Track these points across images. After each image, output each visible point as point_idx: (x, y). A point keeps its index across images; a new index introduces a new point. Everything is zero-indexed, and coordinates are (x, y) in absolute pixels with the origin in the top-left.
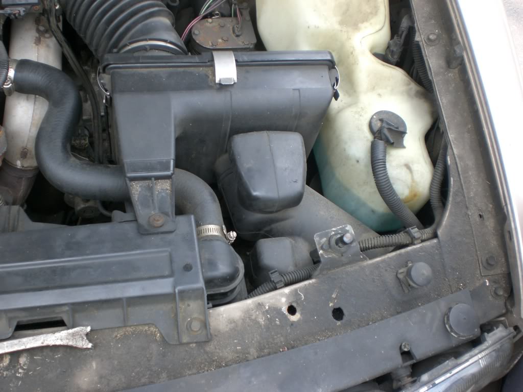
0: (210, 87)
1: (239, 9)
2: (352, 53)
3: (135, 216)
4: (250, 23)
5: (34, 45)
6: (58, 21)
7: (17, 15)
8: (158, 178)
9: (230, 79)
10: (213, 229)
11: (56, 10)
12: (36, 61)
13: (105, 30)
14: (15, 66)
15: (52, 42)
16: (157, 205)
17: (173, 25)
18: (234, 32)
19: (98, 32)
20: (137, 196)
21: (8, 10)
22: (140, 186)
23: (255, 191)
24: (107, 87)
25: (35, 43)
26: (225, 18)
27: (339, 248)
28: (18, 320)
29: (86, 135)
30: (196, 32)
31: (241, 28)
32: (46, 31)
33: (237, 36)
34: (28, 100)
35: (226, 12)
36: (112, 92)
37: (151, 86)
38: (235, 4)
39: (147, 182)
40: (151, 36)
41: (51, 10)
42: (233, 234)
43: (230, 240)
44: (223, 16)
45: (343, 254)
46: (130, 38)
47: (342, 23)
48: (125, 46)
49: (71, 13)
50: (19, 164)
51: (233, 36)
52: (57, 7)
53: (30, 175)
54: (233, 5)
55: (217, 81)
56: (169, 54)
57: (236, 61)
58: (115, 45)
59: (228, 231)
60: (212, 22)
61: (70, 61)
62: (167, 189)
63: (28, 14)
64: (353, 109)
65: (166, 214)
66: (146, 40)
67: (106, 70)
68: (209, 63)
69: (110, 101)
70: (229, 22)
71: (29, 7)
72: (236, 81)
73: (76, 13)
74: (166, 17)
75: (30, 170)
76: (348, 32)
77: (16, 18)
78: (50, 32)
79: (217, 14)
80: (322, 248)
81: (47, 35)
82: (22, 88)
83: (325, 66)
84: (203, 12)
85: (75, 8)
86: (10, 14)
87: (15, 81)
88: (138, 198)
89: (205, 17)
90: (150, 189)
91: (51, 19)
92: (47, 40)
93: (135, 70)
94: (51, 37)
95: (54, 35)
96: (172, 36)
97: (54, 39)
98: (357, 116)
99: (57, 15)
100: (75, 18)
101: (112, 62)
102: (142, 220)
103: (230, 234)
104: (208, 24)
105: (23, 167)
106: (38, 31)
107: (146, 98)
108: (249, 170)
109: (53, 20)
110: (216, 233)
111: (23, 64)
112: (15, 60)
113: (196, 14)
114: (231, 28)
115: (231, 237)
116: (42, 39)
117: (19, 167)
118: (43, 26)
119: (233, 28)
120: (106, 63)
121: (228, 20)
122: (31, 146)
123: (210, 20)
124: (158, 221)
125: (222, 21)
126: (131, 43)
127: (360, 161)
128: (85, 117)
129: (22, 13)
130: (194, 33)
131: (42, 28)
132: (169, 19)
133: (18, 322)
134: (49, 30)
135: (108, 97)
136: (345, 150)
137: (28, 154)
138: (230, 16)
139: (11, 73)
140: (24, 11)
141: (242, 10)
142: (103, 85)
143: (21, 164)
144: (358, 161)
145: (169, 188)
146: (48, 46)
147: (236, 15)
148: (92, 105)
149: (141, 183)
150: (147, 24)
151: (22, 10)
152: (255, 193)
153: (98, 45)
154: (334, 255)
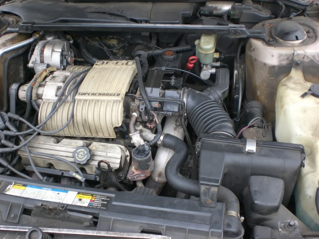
0: (243, 153)
1: (267, 126)
2: (316, 148)
3: (200, 199)
4: (271, 132)
5: (173, 130)
6: (185, 120)
7: (168, 115)
8: (213, 186)
9: (253, 151)
10: (234, 213)
11: (185, 116)
12: (173, 135)
13: (203, 125)
14: (164, 135)
15: (181, 130)
16: (210, 197)
17: (233, 128)
18: (262, 135)
19: (200, 126)
20: (202, 191)
21: (165, 113)
22: (205, 188)
23: (256, 200)
24: (199, 147)
25: (174, 130)
26: (259, 129)
27: (288, 229)
28: (144, 228)
29: (188, 175)
30: (245, 133)
31: (266, 133)
32: (180, 125)
33: (264, 137)
34: (166, 151)
35: (260, 126)
36: (201, 149)
37: (217, 149)
38: (265, 123)
39: (208, 187)
40: (222, 130)
41: (182, 115)
42: (243, 218)
43: (241, 221)
44: (259, 127)
45: (291, 233)
46: (213, 130)
47: (313, 135)
48: (211, 132)
49: (190, 118)
50: (157, 179)
51: (262, 136)
52: (185, 115)
53: (160, 186)
54: (264, 123)
55: (247, 150)
56: (227, 137)
57: (257, 144)
58: (206, 132)
59: (241, 216)
60: (253, 129)
61: (187, 139)
62: (216, 191)
63: (173, 115)
64: (313, 174)
65: (213, 200)
66: (219, 131)
67: (200, 140)
68: (244, 143)
69: (199, 153)
70: (261, 131)
71: (174, 113)
72: (255, 152)
73: (193, 118)
74: (230, 123)
75: (161, 183)
76: (316, 139)
77: (168, 116)
78: (181, 126)
79: (256, 126)
80: (281, 228)
81: (179, 127)
82: (165, 145)
83: (299, 151)
84: (249, 124)
85: (193, 116)
86: (166, 114)
87: (163, 142)
88: (203, 192)
89: (250, 127)
90: (209, 190)
91: (182, 119)
92: (179, 129)
93: (212, 142)
94: (181, 128)
95: (183, 127)
96: (232, 131)
97: (182, 129)
98: (313, 177)
99: (185, 118)
100: (192, 120)
101: (203, 137)
102: (202, 201)
103: (241, 218)
104: (251, 130)
105: (158, 181)
106: (176, 125)
107: (215, 153)
108: (255, 191)
109: (183, 120)
110: (234, 215)
111: (167, 135)
112: (164, 133)
113: (246, 125)
114: (262, 133)
115: (241, 219)
116: (177, 128)
117: (156, 181)
118: (179, 123)
119: (263, 133)
120: (200, 137)
121: (261, 129)
122: (163, 172)
123: (252, 128)
124: (209, 201)
125: (258, 129)
126: (213, 132)
127: (311, 198)
128: (189, 166)
129: (171, 115)
130: (243, 133)
131: (178, 124)
132: (232, 124)
133: (143, 229)
134: (181, 125)
135: (199, 151)
136: (305, 192)
137: (162, 175)
138: (262, 128)
139: (162, 138)
140: (172, 114)
141: (268, 126)
142: (198, 146)
143: (158, 179)
144: (310, 197)
145: (216, 190)
146: (179, 132)
147: (265, 128)
148: (193, 161)
149: (205, 186)
150: (221, 125)
151: (171, 113)
152: (256, 202)
153: (199, 132)
154: (286, 232)
